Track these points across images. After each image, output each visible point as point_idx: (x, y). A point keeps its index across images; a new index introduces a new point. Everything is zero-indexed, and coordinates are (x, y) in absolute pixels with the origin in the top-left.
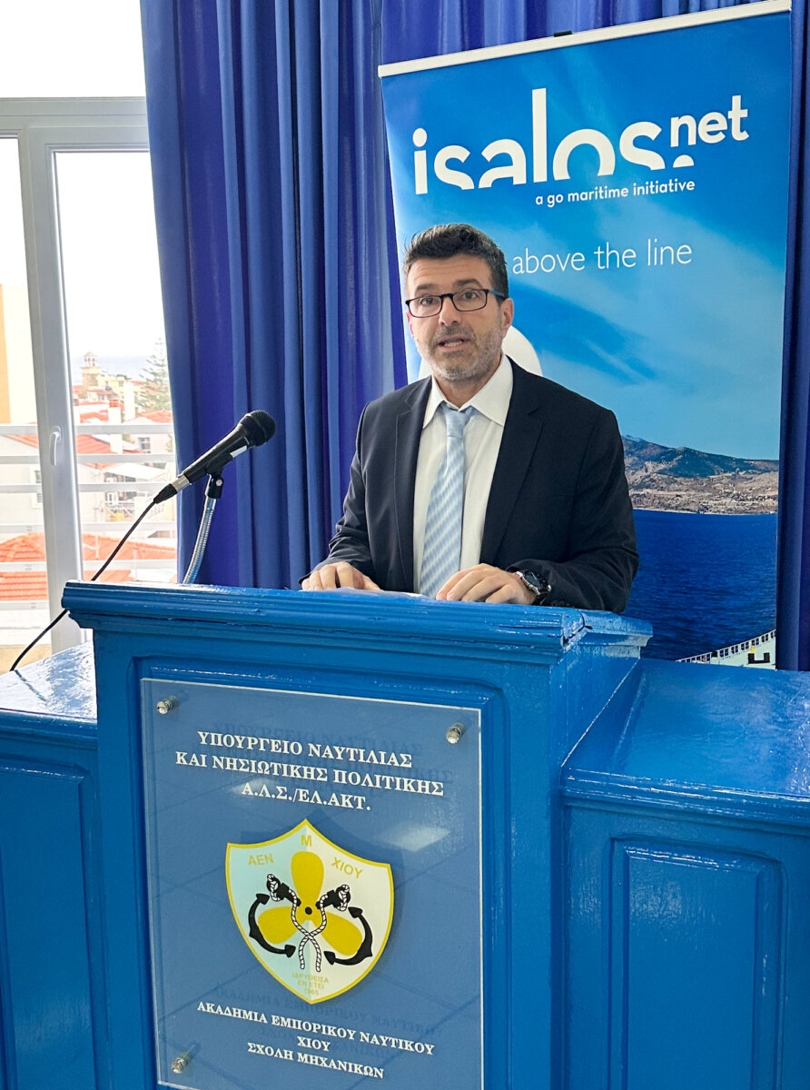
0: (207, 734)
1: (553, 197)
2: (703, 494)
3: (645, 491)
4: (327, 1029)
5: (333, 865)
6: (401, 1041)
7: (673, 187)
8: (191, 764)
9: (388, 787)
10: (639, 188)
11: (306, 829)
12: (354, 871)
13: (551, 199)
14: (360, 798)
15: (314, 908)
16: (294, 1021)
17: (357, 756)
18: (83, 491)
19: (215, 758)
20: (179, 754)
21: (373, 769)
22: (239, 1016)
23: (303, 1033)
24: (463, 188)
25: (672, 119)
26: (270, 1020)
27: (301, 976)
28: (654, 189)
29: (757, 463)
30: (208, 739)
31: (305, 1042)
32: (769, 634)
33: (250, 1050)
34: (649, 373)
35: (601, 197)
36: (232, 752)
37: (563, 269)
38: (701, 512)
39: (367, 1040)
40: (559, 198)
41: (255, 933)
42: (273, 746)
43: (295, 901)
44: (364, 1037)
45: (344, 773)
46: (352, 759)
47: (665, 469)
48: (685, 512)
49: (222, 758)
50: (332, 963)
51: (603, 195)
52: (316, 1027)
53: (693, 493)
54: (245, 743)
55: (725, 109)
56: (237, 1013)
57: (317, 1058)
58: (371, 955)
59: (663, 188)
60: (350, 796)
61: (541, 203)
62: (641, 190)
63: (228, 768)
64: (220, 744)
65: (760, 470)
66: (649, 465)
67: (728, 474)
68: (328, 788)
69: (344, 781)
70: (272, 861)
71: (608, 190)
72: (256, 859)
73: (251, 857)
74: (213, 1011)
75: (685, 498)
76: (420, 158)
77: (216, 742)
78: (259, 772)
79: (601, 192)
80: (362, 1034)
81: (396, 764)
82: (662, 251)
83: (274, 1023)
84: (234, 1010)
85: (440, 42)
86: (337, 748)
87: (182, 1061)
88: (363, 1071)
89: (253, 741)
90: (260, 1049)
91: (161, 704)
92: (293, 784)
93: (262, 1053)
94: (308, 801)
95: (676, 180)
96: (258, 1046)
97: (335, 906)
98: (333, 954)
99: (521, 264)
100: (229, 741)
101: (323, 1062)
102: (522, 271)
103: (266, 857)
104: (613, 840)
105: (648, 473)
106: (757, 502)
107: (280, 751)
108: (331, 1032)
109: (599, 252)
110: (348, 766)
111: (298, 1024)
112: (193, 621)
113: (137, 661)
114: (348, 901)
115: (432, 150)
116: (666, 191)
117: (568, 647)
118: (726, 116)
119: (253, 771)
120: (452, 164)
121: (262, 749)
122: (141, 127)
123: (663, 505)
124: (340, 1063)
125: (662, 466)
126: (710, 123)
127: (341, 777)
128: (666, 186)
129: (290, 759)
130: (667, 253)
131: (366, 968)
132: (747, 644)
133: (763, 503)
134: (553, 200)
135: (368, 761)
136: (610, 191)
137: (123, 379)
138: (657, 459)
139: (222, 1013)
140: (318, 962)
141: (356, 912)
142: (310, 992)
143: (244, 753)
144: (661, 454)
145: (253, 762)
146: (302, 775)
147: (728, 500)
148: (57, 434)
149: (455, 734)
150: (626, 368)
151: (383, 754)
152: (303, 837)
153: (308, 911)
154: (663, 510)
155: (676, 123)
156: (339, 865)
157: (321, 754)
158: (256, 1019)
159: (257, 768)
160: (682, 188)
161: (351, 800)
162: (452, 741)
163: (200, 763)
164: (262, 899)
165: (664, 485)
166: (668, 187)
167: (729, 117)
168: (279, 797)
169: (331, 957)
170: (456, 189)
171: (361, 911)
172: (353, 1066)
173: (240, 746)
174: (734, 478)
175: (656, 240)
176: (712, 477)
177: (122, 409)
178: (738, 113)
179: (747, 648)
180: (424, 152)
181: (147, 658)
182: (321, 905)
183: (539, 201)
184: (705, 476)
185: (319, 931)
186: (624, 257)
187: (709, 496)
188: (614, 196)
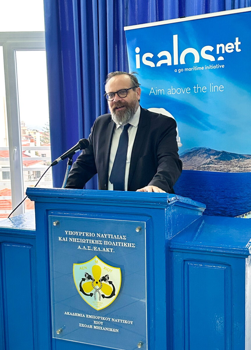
0: (68, 231)
2: (229, 166)
3: (211, 165)
4: (102, 318)
5: (104, 269)
6: (124, 320)
7: (218, 67)
8: (63, 240)
9: (119, 245)
10: (207, 67)
11: (96, 258)
12: (110, 270)
13: (179, 70)
14: (111, 249)
15: (98, 282)
16: (93, 316)
17: (111, 237)
18: (24, 171)
19: (70, 238)
20: (59, 237)
21: (115, 240)
22: (77, 315)
23: (95, 320)
24: (151, 67)
26: (86, 316)
27: (95, 302)
28: (212, 67)
29: (246, 156)
30: (68, 233)
31: (96, 322)
33: (80, 326)
34: (212, 127)
36: (75, 237)
37: (184, 93)
38: (228, 172)
39: (114, 321)
40: (182, 70)
41: (82, 290)
42: (87, 234)
43: (93, 280)
45: (107, 242)
46: (109, 237)
47: (217, 158)
48: (223, 172)
49: (72, 238)
50: (104, 298)
51: (196, 69)
52: (99, 318)
53: (225, 165)
54: (79, 234)
57: (99, 327)
58: (115, 295)
59: (215, 67)
61: (176, 71)
63: (74, 241)
65: (247, 158)
66: (212, 156)
67: (236, 159)
69: (107, 244)
70: (86, 268)
71: (197, 67)
72: (82, 268)
74: (69, 314)
75: (223, 167)
76: (138, 56)
77: (70, 234)
80: (112, 319)
81: (122, 239)
82: (215, 87)
84: (75, 313)
86: (105, 235)
87: (60, 330)
88: (113, 330)
89: (81, 233)
91: (54, 223)
92: (92, 245)
93: (83, 326)
94: (97, 250)
95: (219, 64)
96: (82, 324)
97: (105, 281)
98: (104, 295)
99: (170, 91)
100: (74, 233)
101: (101, 328)
102: (170, 94)
103: (85, 267)
104: (184, 261)
105: (211, 159)
106: (246, 169)
107: (89, 236)
108: (103, 319)
109: (195, 88)
110: (108, 239)
111: (94, 317)
112: (64, 198)
113: (47, 211)
114: (108, 279)
115: (141, 54)
117: (170, 204)
121: (83, 235)
124: (106, 328)
125: (216, 157)
129: (91, 238)
131: (114, 298)
132: (244, 215)
133: (248, 169)
135: (114, 238)
137: (36, 131)
138: (214, 155)
140: (100, 298)
141: (110, 283)
142: (97, 307)
143: (79, 237)
144: (215, 153)
145: (81, 239)
146: (95, 243)
147: (237, 168)
148: (16, 150)
149: (138, 229)
150: (204, 125)
151: (118, 236)
152: (95, 261)
153: (97, 283)
154: (216, 171)
155: (218, 46)
157: (100, 236)
158: (82, 316)
159: (82, 241)
160: (220, 67)
161: (109, 250)
162: (137, 231)
163: (66, 240)
164: (84, 280)
165: (216, 163)
168: (88, 249)
170: (149, 67)
171: (112, 282)
172: (110, 329)
173: (77, 235)
174: (238, 161)
175: (212, 84)
176: (231, 160)
177: (35, 143)
180: (139, 55)
181: (50, 210)
182: (101, 281)
184: (229, 160)
185: (100, 288)
186: (203, 89)
187: (231, 167)
188: (199, 69)
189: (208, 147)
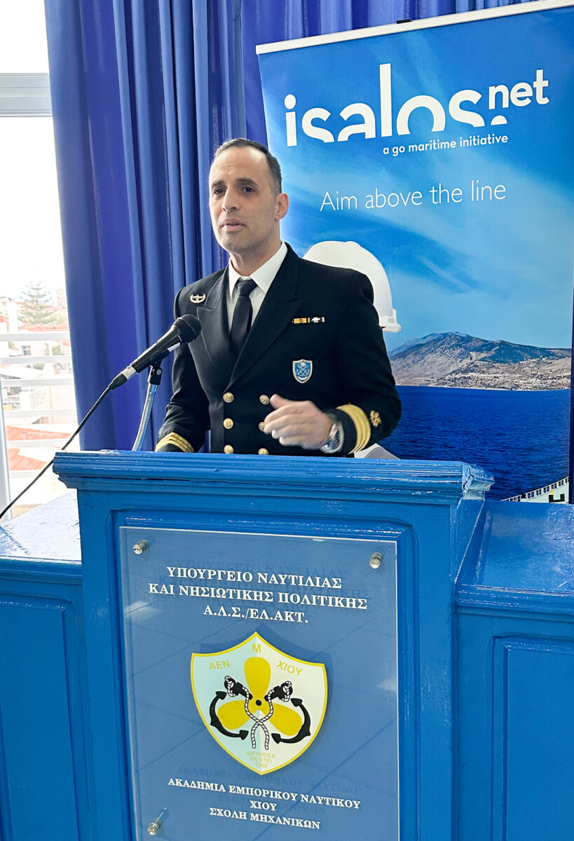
0: (174, 568)
1: (397, 148)
2: (515, 376)
3: (470, 374)
4: (274, 793)
5: (278, 666)
6: (334, 800)
7: (491, 141)
8: (161, 593)
9: (322, 604)
10: (464, 141)
11: (256, 639)
12: (296, 672)
13: (395, 150)
14: (300, 614)
15: (263, 701)
16: (248, 789)
17: (297, 581)
19: (181, 587)
20: (151, 585)
21: (310, 591)
22: (203, 788)
23: (254, 798)
25: (490, 88)
26: (227, 789)
27: (253, 753)
28: (476, 142)
29: (555, 351)
30: (175, 573)
31: (257, 805)
32: (564, 480)
33: (211, 814)
35: (435, 148)
36: (196, 582)
37: (405, 204)
38: (514, 389)
39: (307, 800)
40: (402, 149)
41: (215, 722)
42: (229, 576)
43: (248, 696)
44: (304, 798)
45: (286, 595)
46: (293, 583)
47: (486, 357)
48: (502, 389)
49: (187, 587)
50: (278, 743)
51: (436, 146)
52: (265, 793)
53: (507, 374)
54: (206, 575)
55: (531, 80)
56: (200, 785)
57: (266, 816)
58: (309, 734)
59: (483, 141)
60: (292, 613)
61: (388, 152)
62: (466, 142)
63: (192, 594)
64: (185, 576)
65: (558, 356)
66: (473, 354)
67: (534, 360)
68: (273, 607)
69: (286, 601)
70: (228, 666)
71: (440, 142)
72: (215, 664)
73: (212, 663)
74: (181, 785)
75: (501, 379)
76: (291, 118)
77: (182, 574)
78: (218, 597)
79: (434, 144)
81: (329, 586)
82: (483, 189)
83: (231, 791)
84: (199, 783)
85: (286, 31)
86: (281, 576)
87: (155, 825)
88: (303, 824)
89: (212, 573)
90: (220, 812)
91: (136, 546)
92: (245, 605)
93: (222, 815)
94: (257, 617)
95: (493, 135)
96: (218, 810)
97: (280, 698)
98: (279, 735)
99: (372, 201)
100: (192, 573)
101: (271, 819)
102: (372, 206)
103: (224, 663)
104: (495, 638)
105: (473, 361)
106: (555, 381)
107: (234, 580)
108: (277, 795)
109: (433, 191)
110: (288, 588)
111: (251, 791)
112: (162, 480)
113: (114, 513)
114: (290, 694)
115: (300, 112)
116: (485, 143)
117: (465, 491)
118: (532, 86)
119: (213, 596)
120: (316, 123)
121: (220, 578)
122: (46, 97)
123: (484, 385)
124: (284, 819)
125: (483, 355)
126: (518, 91)
127: (283, 598)
128: (485, 139)
129: (243, 585)
130: (487, 191)
131: (306, 744)
132: (548, 488)
133: (560, 381)
134: (397, 151)
135: (306, 585)
136: (442, 144)
137: (7, 300)
138: (479, 350)
139: (188, 786)
140: (267, 742)
141: (297, 702)
142: (260, 765)
144: (483, 346)
145: (213, 589)
146: (253, 598)
147: (534, 380)
149: (377, 561)
150: (454, 280)
151: (318, 579)
152: (254, 646)
153: (259, 703)
154: (484, 388)
155: (493, 91)
156: (284, 666)
157: (268, 580)
158: (216, 789)
159: (215, 594)
160: (498, 141)
161: (292, 616)
162: (375, 566)
163: (169, 591)
164: (221, 695)
165: (485, 370)
166: (487, 140)
167: (534, 87)
168: (234, 615)
169: (277, 738)
171: (301, 701)
172: (295, 821)
173: (202, 577)
174: (538, 363)
175: (478, 181)
176: (521, 362)
177: (8, 324)
178: (540, 83)
179: (548, 490)
180: (294, 113)
181: (120, 511)
182: (269, 698)
183: (386, 151)
184: (517, 362)
185: (267, 718)
186: (453, 195)
187: (520, 377)
188: (445, 147)
189: (463, 332)
